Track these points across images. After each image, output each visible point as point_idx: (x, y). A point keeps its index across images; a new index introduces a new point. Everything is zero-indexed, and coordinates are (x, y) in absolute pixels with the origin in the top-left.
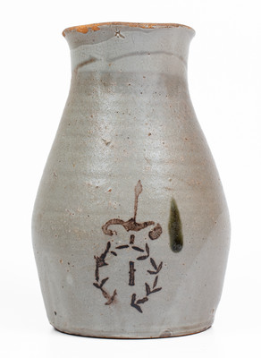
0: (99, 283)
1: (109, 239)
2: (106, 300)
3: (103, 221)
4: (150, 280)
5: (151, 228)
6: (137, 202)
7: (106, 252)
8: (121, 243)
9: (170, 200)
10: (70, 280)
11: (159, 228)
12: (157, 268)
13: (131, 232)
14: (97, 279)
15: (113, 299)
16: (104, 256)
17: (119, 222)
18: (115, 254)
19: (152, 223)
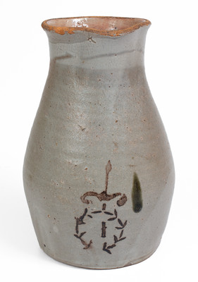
0: (79, 235)
1: (86, 206)
2: (84, 246)
3: (82, 194)
4: (118, 233)
5: (118, 198)
6: (107, 178)
7: (84, 215)
8: (95, 209)
9: (133, 175)
10: (56, 229)
11: (124, 198)
12: (122, 225)
13: (103, 202)
14: (77, 232)
15: (89, 245)
16: (82, 218)
17: (94, 194)
18: (91, 217)
19: (119, 194)
